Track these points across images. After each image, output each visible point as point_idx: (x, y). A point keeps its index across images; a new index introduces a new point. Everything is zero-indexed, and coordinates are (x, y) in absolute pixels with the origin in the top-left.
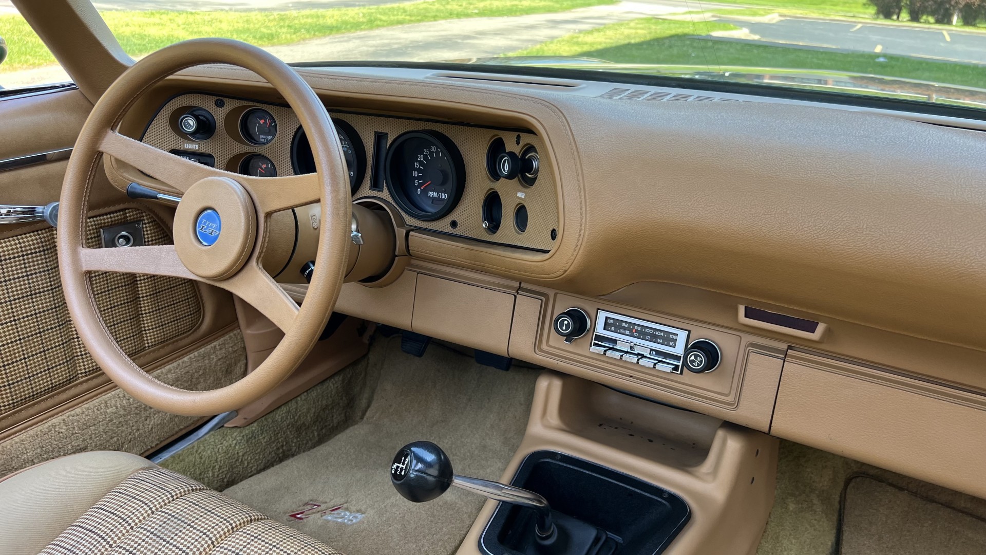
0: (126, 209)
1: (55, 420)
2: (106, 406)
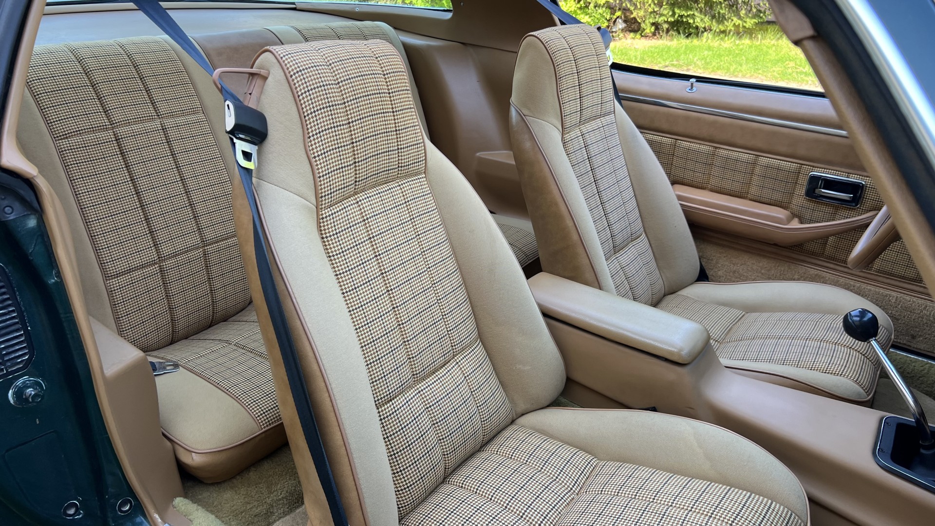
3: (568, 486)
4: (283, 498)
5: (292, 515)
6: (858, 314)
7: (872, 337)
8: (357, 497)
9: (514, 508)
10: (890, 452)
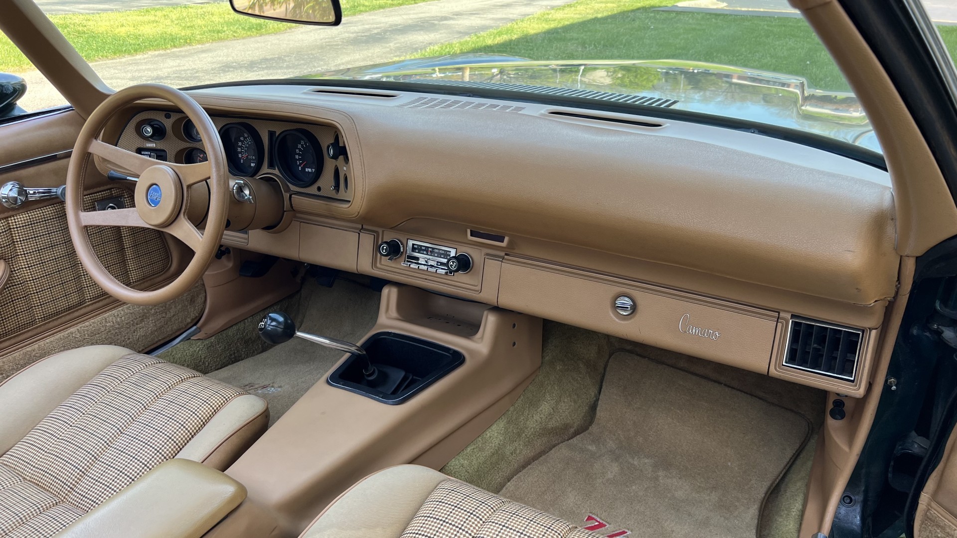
0: (111, 188)
1: (72, 330)
2: (106, 322)
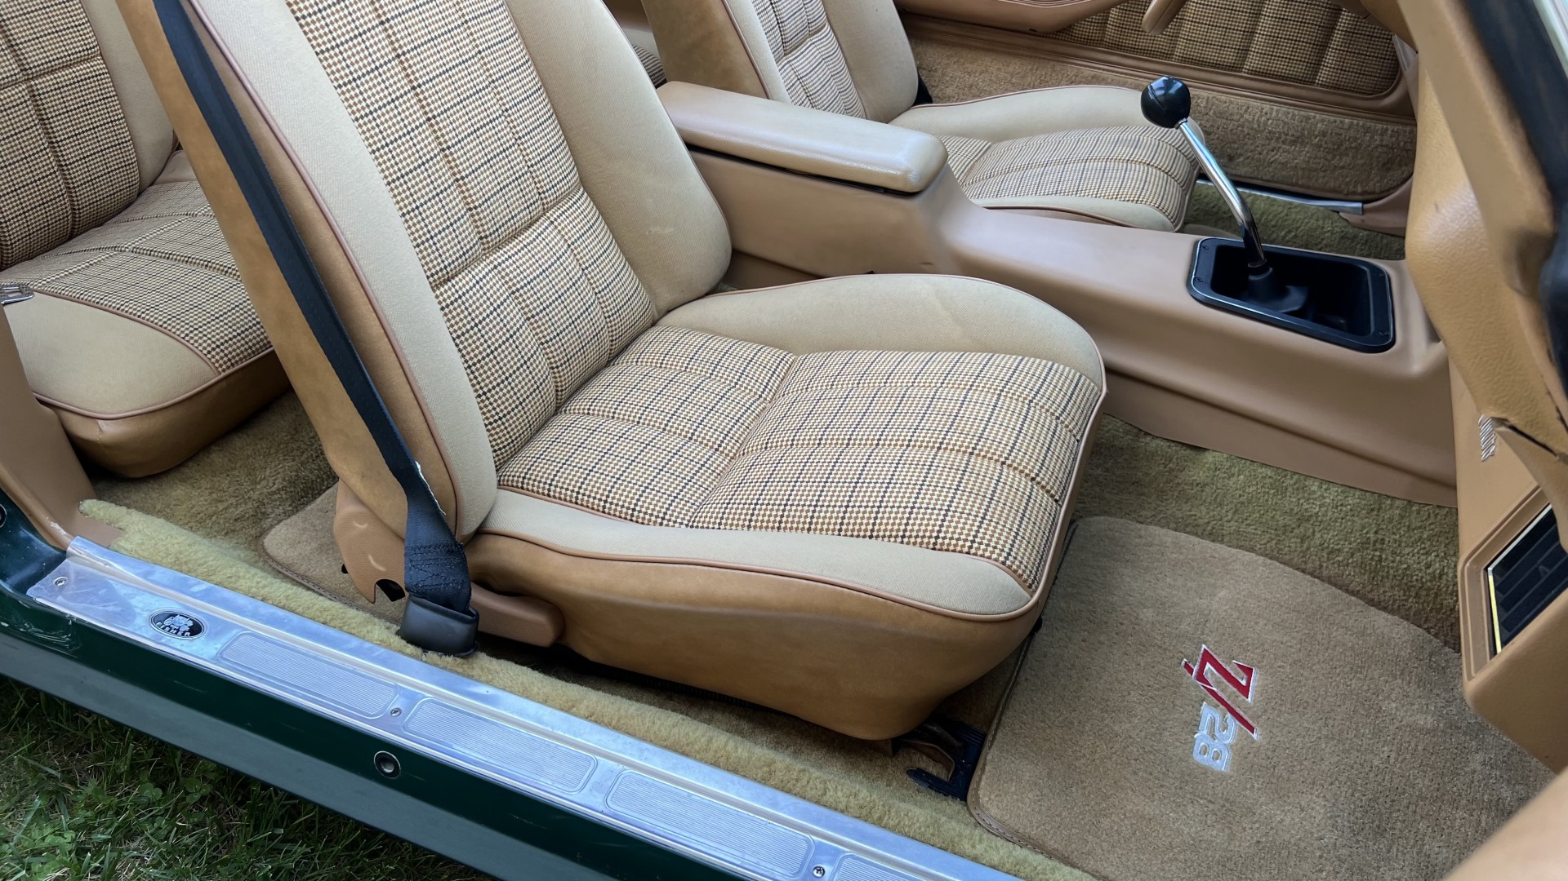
3: (755, 393)
4: (278, 490)
5: (301, 514)
6: (1162, 85)
7: (1182, 118)
8: (422, 418)
9: (677, 428)
10: (1209, 280)
